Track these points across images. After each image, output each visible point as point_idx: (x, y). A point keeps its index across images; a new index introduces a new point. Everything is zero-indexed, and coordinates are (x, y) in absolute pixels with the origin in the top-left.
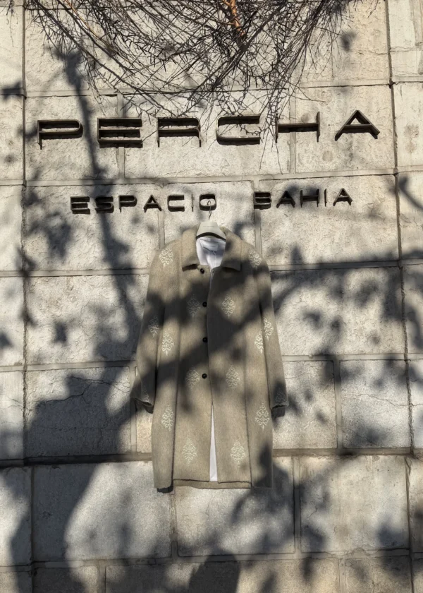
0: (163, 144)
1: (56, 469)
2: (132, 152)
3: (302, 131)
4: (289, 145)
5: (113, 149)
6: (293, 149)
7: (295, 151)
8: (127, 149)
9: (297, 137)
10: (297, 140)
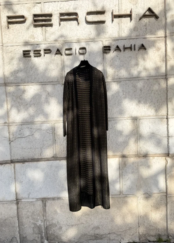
0: (62, 25)
1: (24, 164)
2: (48, 29)
3: (125, 17)
4: (119, 24)
5: (40, 28)
7: (121, 27)
8: (46, 28)
9: (122, 20)
10: (122, 22)
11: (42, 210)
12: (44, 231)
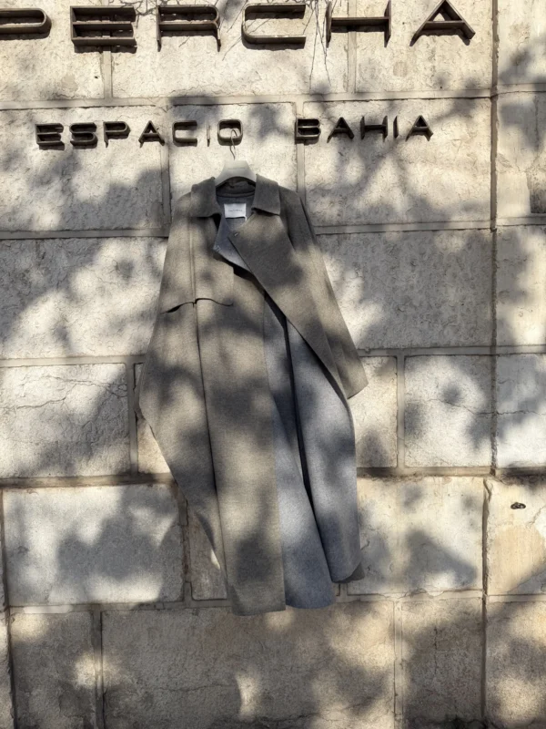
0: (167, 47)
1: (33, 494)
2: (122, 57)
3: (366, 31)
4: (347, 51)
5: (95, 54)
6: (351, 58)
7: (355, 60)
8: (115, 55)
9: (358, 39)
10: (359, 44)
11: (89, 642)
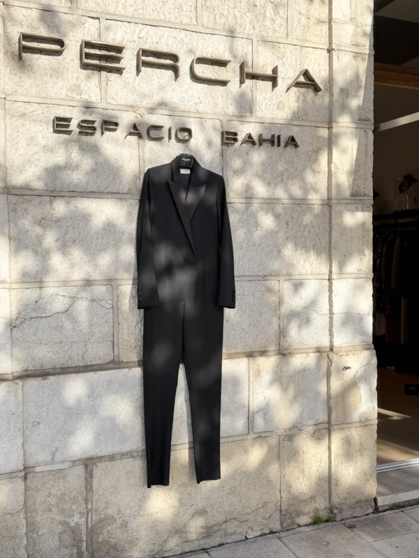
1: (46, 381)
4: (251, 91)
5: (95, 72)
6: (254, 95)
7: (256, 97)
8: (109, 74)
9: (258, 84)
10: (258, 87)
11: (83, 488)
12: (85, 539)
